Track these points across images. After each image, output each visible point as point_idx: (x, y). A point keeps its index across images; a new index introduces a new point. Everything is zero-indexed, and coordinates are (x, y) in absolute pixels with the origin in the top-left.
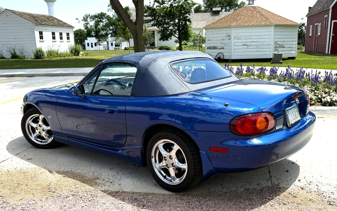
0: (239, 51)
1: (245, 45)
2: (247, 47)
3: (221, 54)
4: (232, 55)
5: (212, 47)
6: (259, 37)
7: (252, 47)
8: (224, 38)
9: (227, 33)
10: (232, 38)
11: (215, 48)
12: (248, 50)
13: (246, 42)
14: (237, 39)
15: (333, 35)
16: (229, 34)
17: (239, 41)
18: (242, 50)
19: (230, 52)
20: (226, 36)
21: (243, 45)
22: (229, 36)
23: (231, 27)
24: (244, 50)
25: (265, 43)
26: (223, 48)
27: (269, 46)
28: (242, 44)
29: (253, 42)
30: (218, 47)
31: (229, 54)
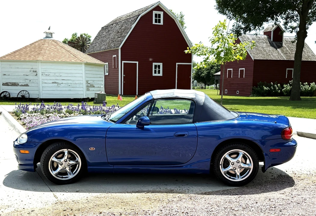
0: (48, 89)
1: (55, 83)
2: (58, 85)
3: (25, 92)
4: (41, 94)
5: (10, 83)
6: (69, 75)
7: (63, 85)
8: (28, 74)
9: (32, 68)
10: (40, 74)
11: (14, 84)
12: (59, 88)
13: (56, 80)
14: (45, 75)
15: (125, 76)
16: (35, 70)
17: (48, 78)
18: (51, 89)
19: (39, 90)
20: (30, 71)
21: (53, 83)
22: (35, 72)
23: (37, 62)
24: (54, 89)
25: (77, 82)
26: (27, 85)
27: (81, 86)
28: (51, 81)
29: (64, 80)
30: (20, 84)
31: (37, 92)
